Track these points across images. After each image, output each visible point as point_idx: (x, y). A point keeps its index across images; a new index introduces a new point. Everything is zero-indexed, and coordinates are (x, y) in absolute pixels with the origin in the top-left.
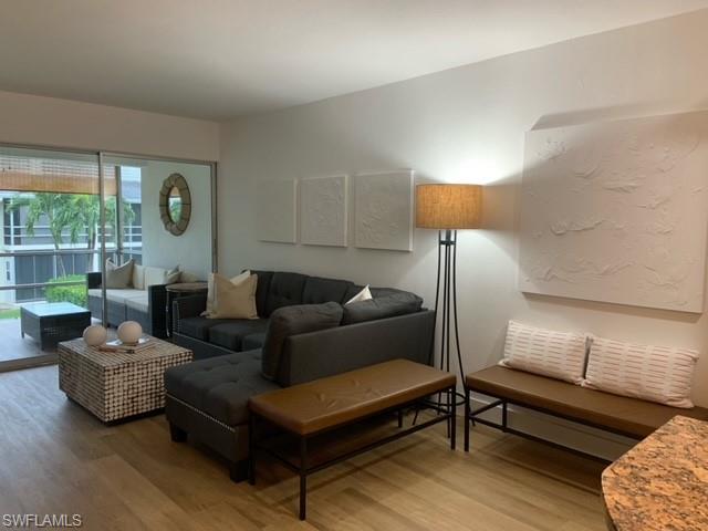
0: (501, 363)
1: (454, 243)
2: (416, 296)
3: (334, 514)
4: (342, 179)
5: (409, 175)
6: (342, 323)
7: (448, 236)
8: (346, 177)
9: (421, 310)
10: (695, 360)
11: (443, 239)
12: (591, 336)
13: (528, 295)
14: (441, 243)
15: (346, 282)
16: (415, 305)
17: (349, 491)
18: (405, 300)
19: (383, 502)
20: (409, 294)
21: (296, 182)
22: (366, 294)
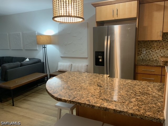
0: (57, 71)
1: (46, 47)
2: (39, 59)
3: (20, 104)
4: (20, 34)
5: (36, 33)
6: (21, 66)
7: (44, 46)
8: (21, 33)
9: (41, 62)
10: (87, 65)
11: (44, 47)
12: (72, 63)
13: (62, 57)
14: (43, 48)
15: (23, 58)
16: (39, 61)
17: (24, 100)
18: (36, 60)
19: (31, 100)
20: (38, 59)
21: (8, 34)
22: (28, 60)
